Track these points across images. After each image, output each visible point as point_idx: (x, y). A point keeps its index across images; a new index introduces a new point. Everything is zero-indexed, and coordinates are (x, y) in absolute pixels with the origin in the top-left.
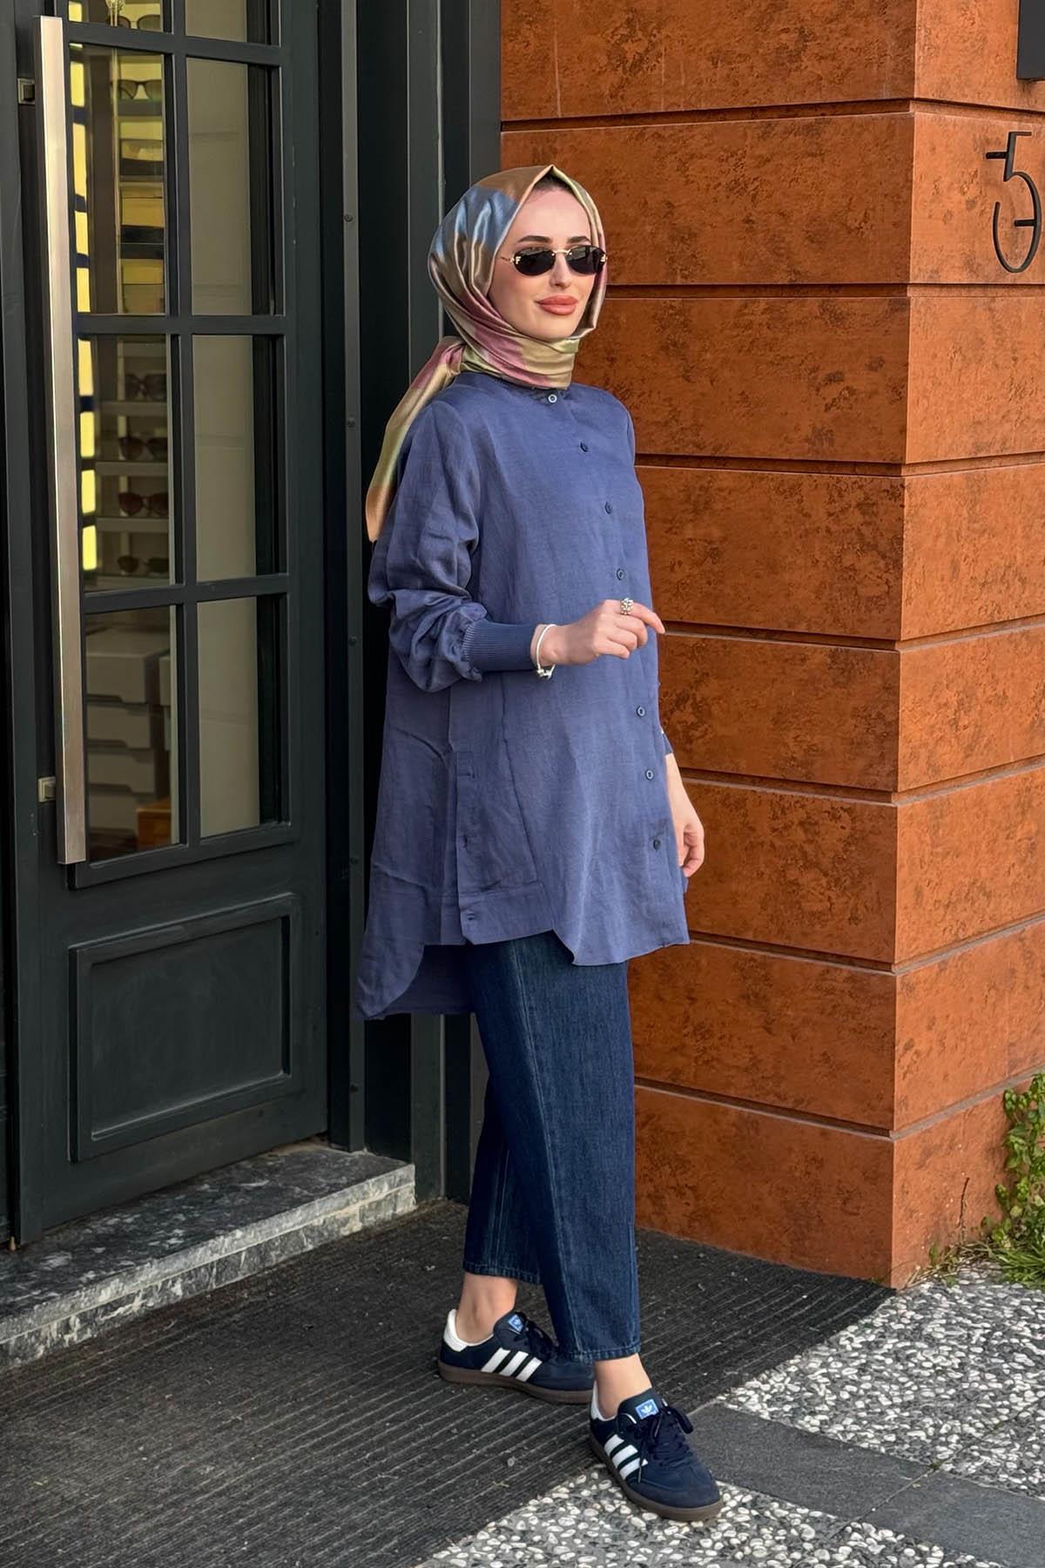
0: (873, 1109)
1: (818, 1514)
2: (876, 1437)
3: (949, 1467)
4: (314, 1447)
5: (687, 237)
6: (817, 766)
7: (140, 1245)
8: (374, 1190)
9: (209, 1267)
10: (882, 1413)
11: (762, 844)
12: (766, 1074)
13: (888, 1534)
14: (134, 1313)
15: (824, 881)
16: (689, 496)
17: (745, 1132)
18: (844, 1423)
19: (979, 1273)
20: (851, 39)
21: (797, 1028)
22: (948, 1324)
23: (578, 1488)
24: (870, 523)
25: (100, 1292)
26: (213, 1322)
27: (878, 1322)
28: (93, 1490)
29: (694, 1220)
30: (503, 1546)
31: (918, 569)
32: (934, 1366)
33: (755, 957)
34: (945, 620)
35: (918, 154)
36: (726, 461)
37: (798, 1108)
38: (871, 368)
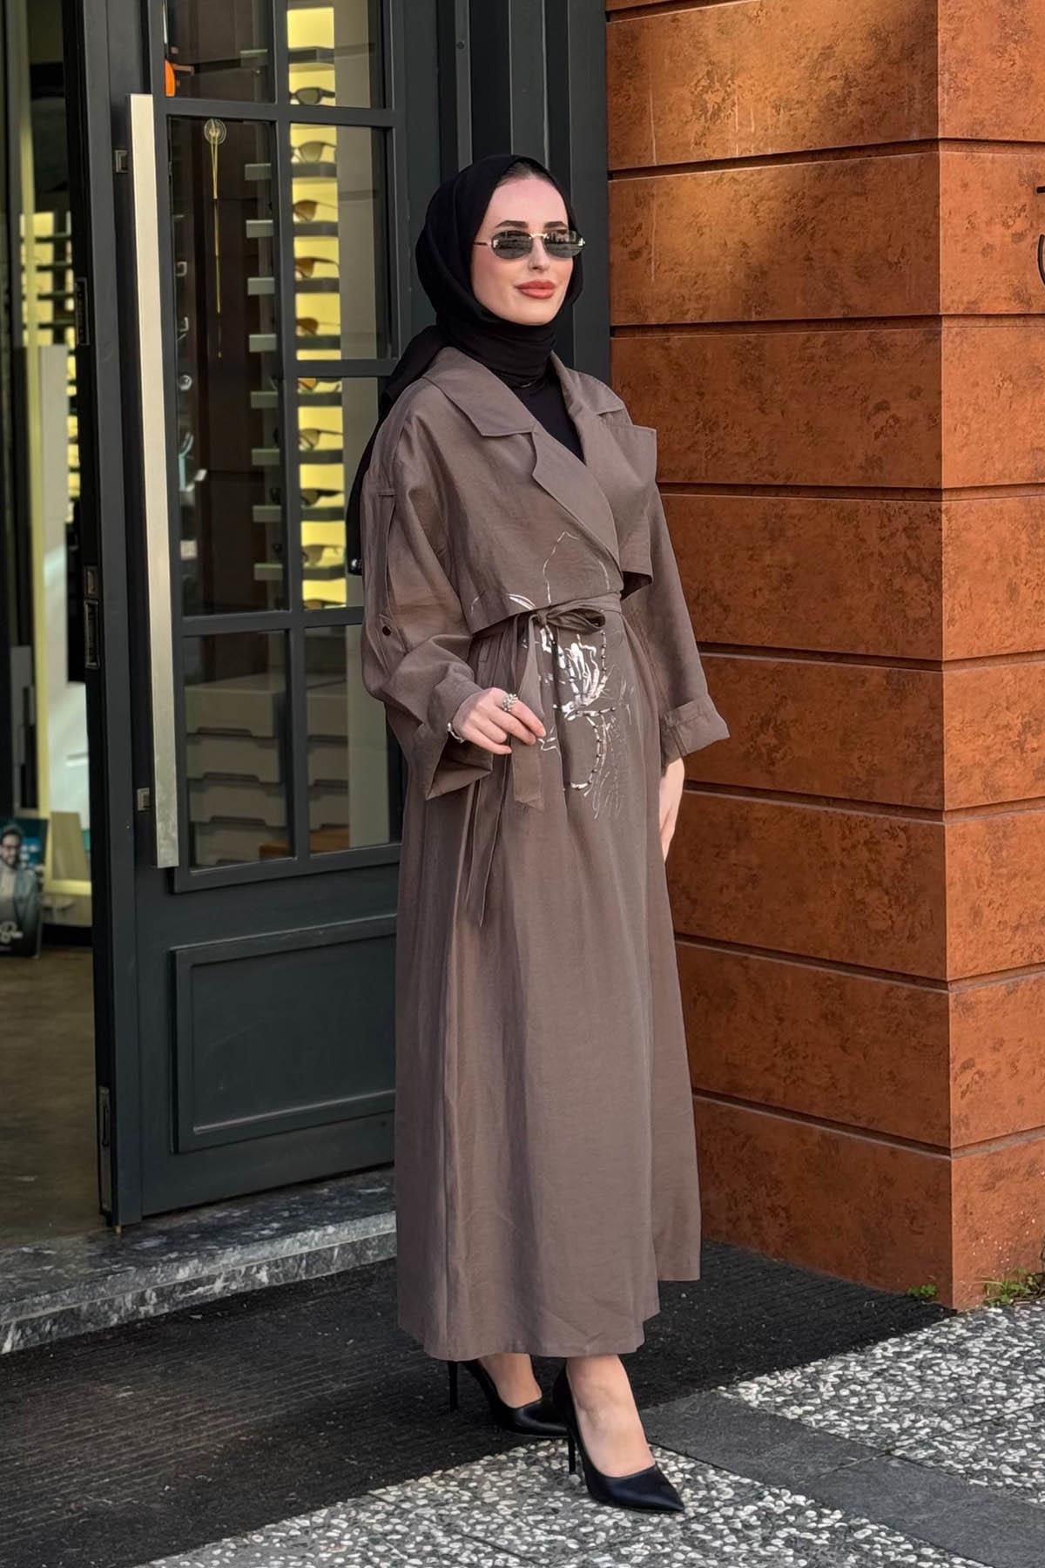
0: (932, 1126)
1: (746, 1481)
2: (849, 1426)
3: (899, 1453)
5: (759, 275)
6: (878, 785)
10: (871, 1409)
11: (834, 864)
12: (842, 1093)
15: (886, 900)
16: (767, 524)
17: (827, 1151)
18: (827, 1413)
21: (867, 1046)
22: (993, 1341)
24: (914, 547)
25: (179, 1270)
27: (924, 1336)
29: (787, 1241)
30: (438, 1489)
33: (833, 977)
34: (1002, 642)
35: (945, 191)
36: (796, 490)
37: (871, 1127)
38: (911, 396)
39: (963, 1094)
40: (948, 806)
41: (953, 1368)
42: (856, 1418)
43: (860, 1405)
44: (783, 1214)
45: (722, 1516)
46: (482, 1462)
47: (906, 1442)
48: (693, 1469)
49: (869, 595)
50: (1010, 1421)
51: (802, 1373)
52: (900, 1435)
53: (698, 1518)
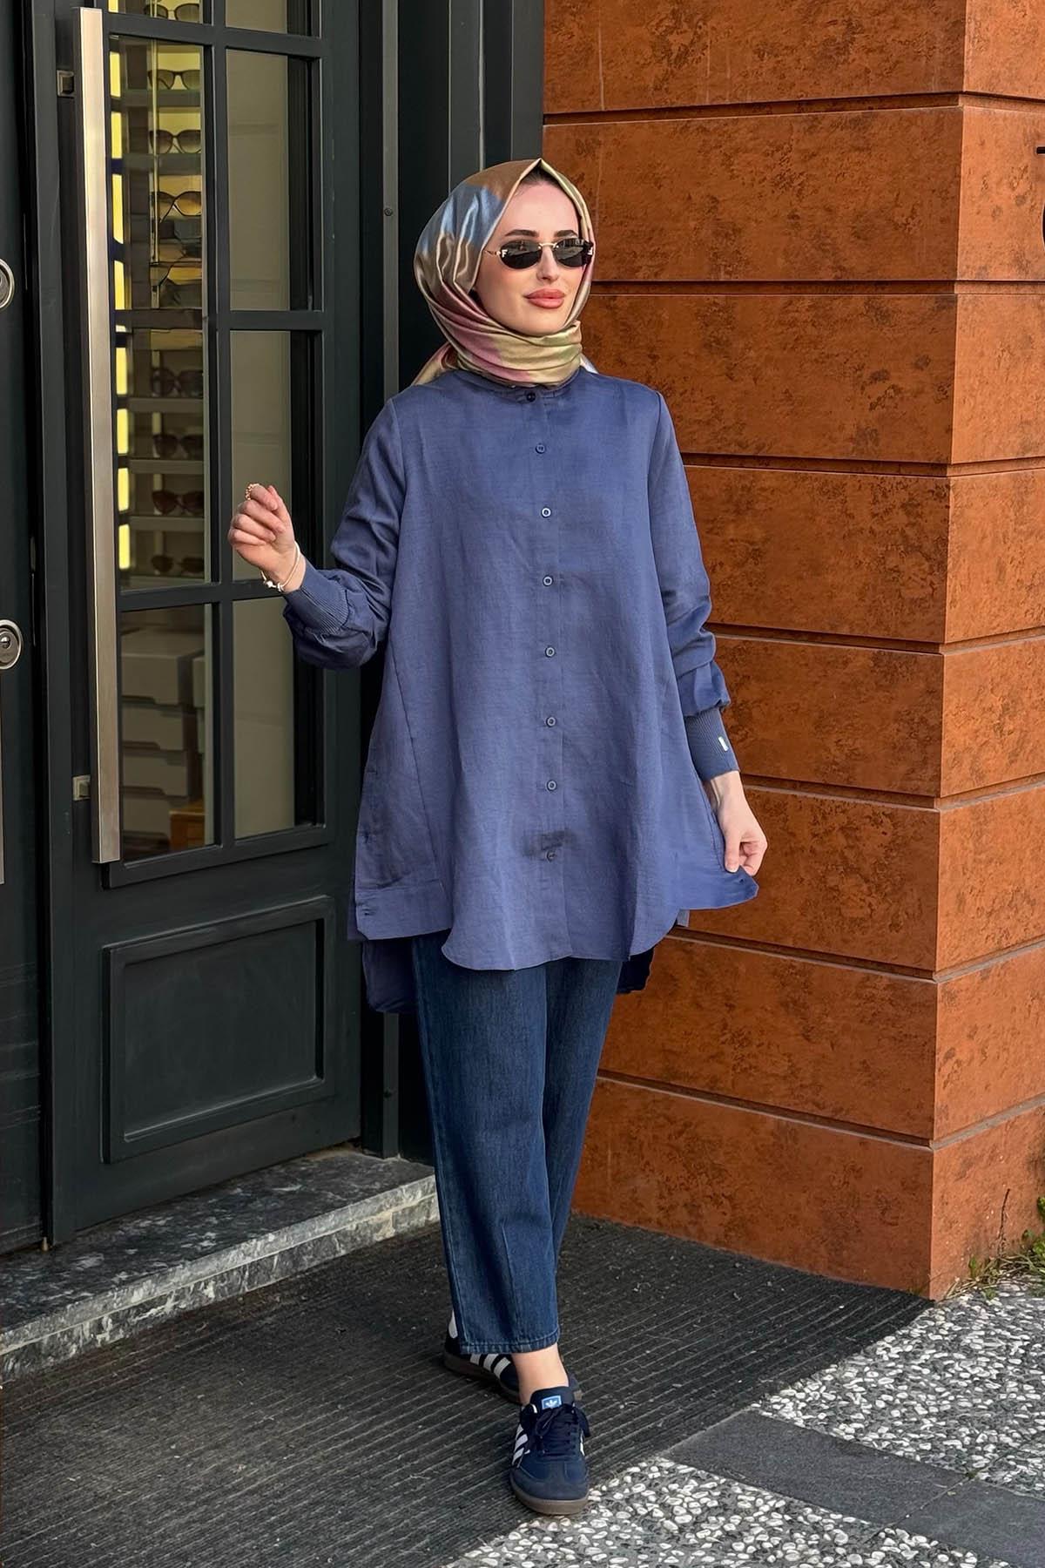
0: (913, 1118)
1: (851, 1520)
2: (912, 1446)
3: (984, 1476)
4: (346, 1448)
5: (731, 232)
6: (858, 770)
7: (173, 1247)
8: (407, 1196)
9: (243, 1269)
10: (918, 1422)
11: (802, 849)
12: (804, 1083)
13: (922, 1540)
14: (165, 1314)
15: (865, 887)
16: (731, 496)
17: (783, 1140)
18: (879, 1431)
19: (1019, 1285)
20: (899, 32)
21: (836, 1036)
22: (986, 1335)
23: (610, 1491)
24: (914, 524)
25: (132, 1293)
26: (245, 1324)
27: (916, 1332)
28: (126, 1487)
29: (730, 1230)
30: (534, 1547)
31: (963, 571)
32: (972, 1377)
33: (794, 964)
34: (991, 623)
35: (967, 148)
36: (769, 461)
37: (839, 1118)
38: (917, 367)
39: (946, 1083)
40: (944, 792)
43: (903, 1416)
47: (981, 1462)
48: (786, 1507)
49: (857, 573)
51: (823, 1382)
52: (969, 1454)
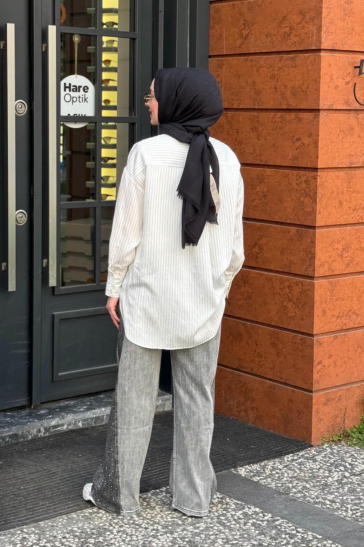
0: (307, 383)
5: (259, 93)
6: (293, 267)
7: (71, 410)
9: (93, 418)
11: (277, 293)
14: (65, 430)
15: (294, 306)
16: (258, 177)
17: (271, 390)
18: (267, 480)
21: (286, 355)
24: (308, 187)
25: (52, 421)
27: (301, 454)
29: (256, 419)
31: (324, 203)
33: (275, 331)
34: (336, 221)
35: (323, 66)
36: (269, 166)
37: (286, 382)
38: (309, 137)
39: (318, 373)
40: (316, 275)
41: (311, 465)
42: (277, 482)
43: (279, 477)
44: (255, 410)
45: (231, 514)
46: (151, 492)
47: (294, 490)
48: (222, 497)
49: (292, 203)
50: (330, 485)
51: (260, 465)
52: (292, 488)
53: (223, 515)
